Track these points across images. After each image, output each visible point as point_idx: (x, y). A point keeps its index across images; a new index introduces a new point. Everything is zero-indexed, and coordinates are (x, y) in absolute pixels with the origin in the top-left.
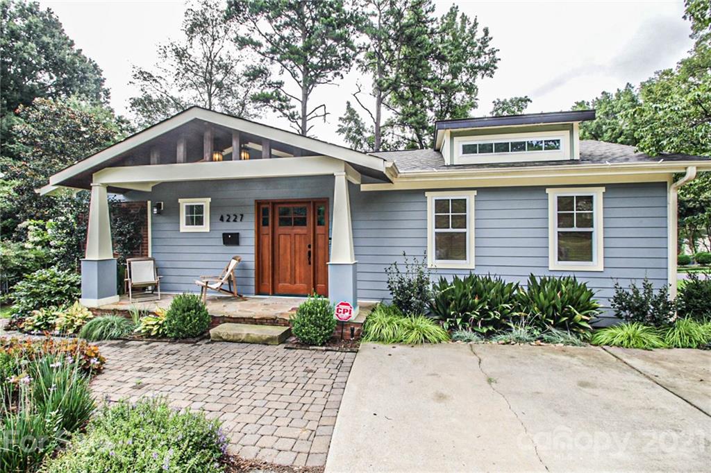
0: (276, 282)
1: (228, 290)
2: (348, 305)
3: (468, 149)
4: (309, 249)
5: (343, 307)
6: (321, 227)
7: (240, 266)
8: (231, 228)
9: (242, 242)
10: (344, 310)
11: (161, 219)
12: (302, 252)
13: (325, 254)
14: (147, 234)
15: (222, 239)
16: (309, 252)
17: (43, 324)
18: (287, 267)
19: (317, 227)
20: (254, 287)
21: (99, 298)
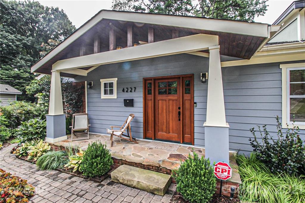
0: (157, 130)
1: (127, 135)
2: (226, 165)
4: (179, 110)
5: (221, 167)
6: (187, 95)
7: (134, 120)
8: (128, 96)
10: (222, 170)
11: (92, 91)
12: (174, 112)
13: (191, 114)
14: (85, 100)
15: (123, 103)
16: (179, 113)
17: (24, 153)
18: (164, 122)
19: (185, 95)
20: (142, 134)
21: (54, 138)
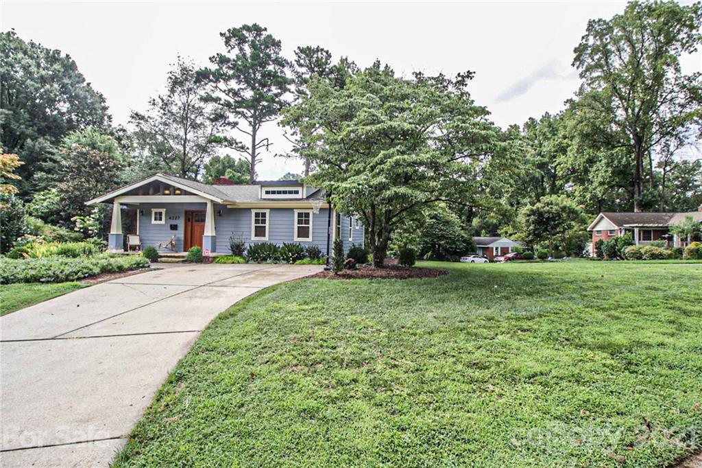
3: (267, 192)
7: (177, 239)
8: (174, 222)
9: (178, 228)
11: (143, 218)
14: (137, 225)
15: (170, 227)
20: (183, 248)
21: (115, 249)
